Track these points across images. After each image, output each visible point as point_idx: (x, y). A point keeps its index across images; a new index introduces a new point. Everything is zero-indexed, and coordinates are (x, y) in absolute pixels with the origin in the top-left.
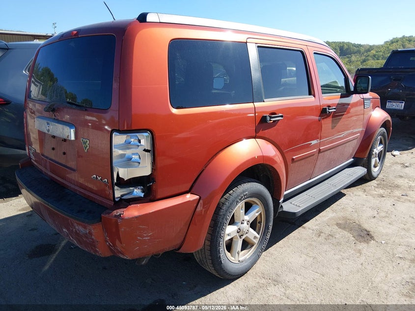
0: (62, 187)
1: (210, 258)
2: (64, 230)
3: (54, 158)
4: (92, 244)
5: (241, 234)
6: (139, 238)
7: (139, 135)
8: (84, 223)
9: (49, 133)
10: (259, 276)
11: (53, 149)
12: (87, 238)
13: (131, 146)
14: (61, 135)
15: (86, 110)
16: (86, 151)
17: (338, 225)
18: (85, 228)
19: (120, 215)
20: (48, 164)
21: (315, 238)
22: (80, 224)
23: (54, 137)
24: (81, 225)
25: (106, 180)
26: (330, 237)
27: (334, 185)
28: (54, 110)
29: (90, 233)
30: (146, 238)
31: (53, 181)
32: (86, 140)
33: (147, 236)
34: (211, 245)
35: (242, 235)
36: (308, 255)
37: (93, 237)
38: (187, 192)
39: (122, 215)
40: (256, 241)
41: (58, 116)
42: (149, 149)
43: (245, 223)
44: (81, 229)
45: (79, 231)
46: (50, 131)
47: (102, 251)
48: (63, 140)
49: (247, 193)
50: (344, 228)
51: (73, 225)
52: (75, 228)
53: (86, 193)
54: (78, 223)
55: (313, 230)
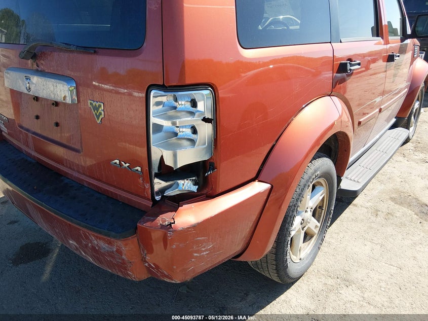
0: (57, 175)
1: (275, 263)
2: (71, 242)
3: (39, 132)
4: (123, 266)
5: (303, 225)
6: (195, 254)
7: (196, 94)
8: (109, 236)
9: (31, 93)
10: (323, 274)
11: (37, 117)
12: (113, 257)
13: (179, 114)
14: (53, 96)
15: (95, 52)
16: (99, 122)
17: (393, 199)
18: (110, 243)
19: (170, 224)
20: (30, 140)
21: (373, 218)
22: (100, 239)
23: (37, 99)
24: (104, 240)
25: (139, 169)
26: (389, 216)
27: (384, 151)
28: (34, 57)
29: (119, 252)
30: (204, 253)
31: (40, 165)
32: (97, 104)
33: (205, 251)
34: (276, 246)
35: (304, 227)
36: (373, 241)
37: (124, 257)
38: (253, 180)
39: (172, 225)
40: (316, 231)
41: (44, 64)
42: (210, 118)
43: (309, 210)
44: (103, 245)
45: (99, 247)
46: (32, 89)
47: (137, 274)
48: (53, 104)
49: (318, 173)
50: (401, 204)
51: (87, 238)
52: (91, 242)
53: (100, 186)
54: (97, 237)
55: (367, 208)
